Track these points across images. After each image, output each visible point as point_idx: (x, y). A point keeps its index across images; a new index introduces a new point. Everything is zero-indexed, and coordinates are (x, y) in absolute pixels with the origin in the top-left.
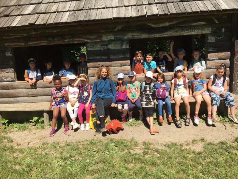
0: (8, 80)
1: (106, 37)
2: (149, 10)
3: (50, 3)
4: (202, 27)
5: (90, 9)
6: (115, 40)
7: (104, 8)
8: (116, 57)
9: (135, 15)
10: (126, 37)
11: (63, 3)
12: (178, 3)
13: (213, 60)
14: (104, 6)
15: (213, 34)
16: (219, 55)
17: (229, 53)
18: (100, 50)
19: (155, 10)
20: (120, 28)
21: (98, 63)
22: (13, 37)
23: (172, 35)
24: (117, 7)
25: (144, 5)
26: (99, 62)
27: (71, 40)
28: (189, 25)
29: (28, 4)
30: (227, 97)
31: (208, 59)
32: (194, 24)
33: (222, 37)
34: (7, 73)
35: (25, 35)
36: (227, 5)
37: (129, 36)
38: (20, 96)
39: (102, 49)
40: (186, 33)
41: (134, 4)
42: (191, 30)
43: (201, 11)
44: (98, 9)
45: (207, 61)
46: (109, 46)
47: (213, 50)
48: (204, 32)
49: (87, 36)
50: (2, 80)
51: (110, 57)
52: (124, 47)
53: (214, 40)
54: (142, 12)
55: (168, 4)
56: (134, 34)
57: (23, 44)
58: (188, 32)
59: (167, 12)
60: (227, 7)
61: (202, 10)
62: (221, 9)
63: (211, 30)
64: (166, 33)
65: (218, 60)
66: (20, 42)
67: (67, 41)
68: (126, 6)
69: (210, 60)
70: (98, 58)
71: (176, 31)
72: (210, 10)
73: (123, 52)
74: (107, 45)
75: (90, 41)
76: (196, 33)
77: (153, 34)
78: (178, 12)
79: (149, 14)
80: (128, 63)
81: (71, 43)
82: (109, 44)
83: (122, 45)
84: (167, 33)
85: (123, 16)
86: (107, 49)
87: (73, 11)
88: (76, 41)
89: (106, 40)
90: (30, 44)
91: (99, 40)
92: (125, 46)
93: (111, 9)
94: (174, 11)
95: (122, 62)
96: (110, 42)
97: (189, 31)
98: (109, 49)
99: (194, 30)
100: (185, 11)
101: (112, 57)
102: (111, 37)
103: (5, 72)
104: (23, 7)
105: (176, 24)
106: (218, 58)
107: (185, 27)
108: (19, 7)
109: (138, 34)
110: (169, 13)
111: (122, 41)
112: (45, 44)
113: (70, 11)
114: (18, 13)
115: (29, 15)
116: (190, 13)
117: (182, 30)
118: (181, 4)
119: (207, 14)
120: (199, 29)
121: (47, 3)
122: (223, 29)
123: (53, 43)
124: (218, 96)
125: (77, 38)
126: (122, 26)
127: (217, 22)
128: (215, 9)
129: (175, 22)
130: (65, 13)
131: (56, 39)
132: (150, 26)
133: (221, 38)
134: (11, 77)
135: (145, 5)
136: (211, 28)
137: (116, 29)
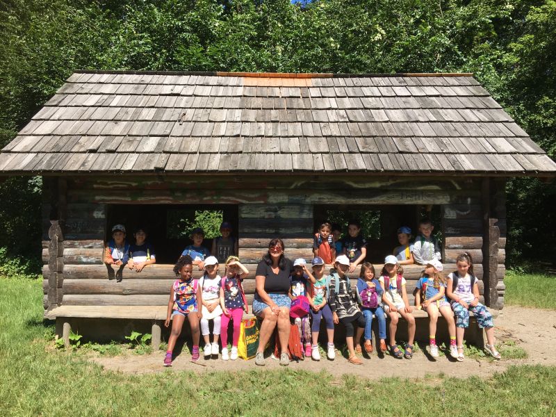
0: (89, 260)
1: (276, 197)
2: (350, 161)
3: (184, 136)
4: (434, 193)
5: (255, 153)
6: (290, 204)
7: (278, 153)
8: (289, 232)
9: (328, 168)
10: (308, 200)
11: (208, 138)
12: (397, 155)
13: (455, 248)
14: (277, 150)
15: (453, 205)
16: (464, 241)
17: (481, 238)
18: (264, 218)
19: (361, 163)
20: (299, 184)
21: (259, 240)
22: (111, 187)
23: (385, 203)
24: (298, 153)
25: (341, 153)
26: (260, 238)
27: (215, 198)
28: (414, 189)
29: (147, 136)
30: (480, 311)
31: (446, 245)
32: (422, 188)
33: (468, 212)
34: (91, 247)
35: (134, 184)
36: (472, 164)
37: (314, 198)
38: (107, 292)
39: (266, 217)
40: (408, 201)
41: (327, 150)
42: (417, 197)
43: (432, 170)
44: (267, 153)
45: (446, 250)
46: (279, 212)
47: (453, 232)
48: (438, 202)
49: (243, 194)
50: (79, 261)
51: (281, 231)
52: (304, 216)
53: (455, 215)
54: (339, 164)
55: (381, 156)
56: (322, 197)
57: (129, 199)
58: (412, 201)
59: (379, 168)
60: (472, 168)
61: (433, 168)
62: (463, 170)
63: (449, 200)
64: (375, 199)
65: (463, 248)
66: (124, 195)
67: (206, 200)
68: (313, 153)
69: (449, 248)
70: (258, 231)
71: (391, 198)
72: (446, 169)
73: (303, 224)
74: (276, 211)
75: (247, 202)
76: (425, 203)
77: (354, 198)
78: (396, 169)
79: (351, 168)
80: (310, 243)
81: (214, 203)
82: (280, 208)
83: (302, 212)
84: (378, 198)
85: (310, 168)
86: (275, 217)
87: (226, 153)
88: (223, 200)
89: (275, 202)
90: (142, 200)
91: (262, 202)
92: (307, 215)
93: (288, 155)
94: (390, 167)
95: (299, 240)
96: (281, 206)
97: (414, 198)
98: (278, 218)
99: (421, 198)
100: (408, 169)
101: (283, 231)
102: (284, 198)
103: (86, 246)
104: (138, 138)
105: (392, 185)
106: (462, 246)
107: (407, 191)
108: (131, 138)
109: (330, 197)
110: (382, 170)
111: (302, 206)
112: (167, 202)
113: (221, 153)
114: (131, 149)
115: (151, 154)
116: (416, 171)
117: (402, 196)
118: (400, 157)
119: (441, 175)
120: (429, 196)
121: (180, 136)
122: (469, 200)
123: (181, 202)
124: (466, 310)
125: (226, 196)
126: (303, 182)
127: (458, 188)
128: (453, 169)
129: (391, 182)
130: (213, 155)
131: (188, 195)
132: (349, 185)
133: (465, 213)
134: (97, 255)
135: (343, 153)
136: (449, 197)
137: (292, 187)
